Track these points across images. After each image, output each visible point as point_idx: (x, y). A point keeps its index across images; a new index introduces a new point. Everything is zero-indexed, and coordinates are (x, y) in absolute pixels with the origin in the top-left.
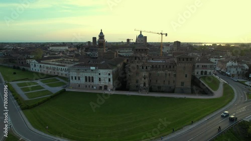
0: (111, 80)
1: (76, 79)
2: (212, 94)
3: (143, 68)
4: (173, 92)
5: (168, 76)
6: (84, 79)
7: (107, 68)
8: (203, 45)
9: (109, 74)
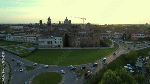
0: (62, 42)
1: (42, 42)
2: (109, 46)
3: (78, 36)
4: (92, 46)
5: (89, 39)
6: (47, 42)
7: (60, 36)
8: (100, 25)
9: (61, 39)
